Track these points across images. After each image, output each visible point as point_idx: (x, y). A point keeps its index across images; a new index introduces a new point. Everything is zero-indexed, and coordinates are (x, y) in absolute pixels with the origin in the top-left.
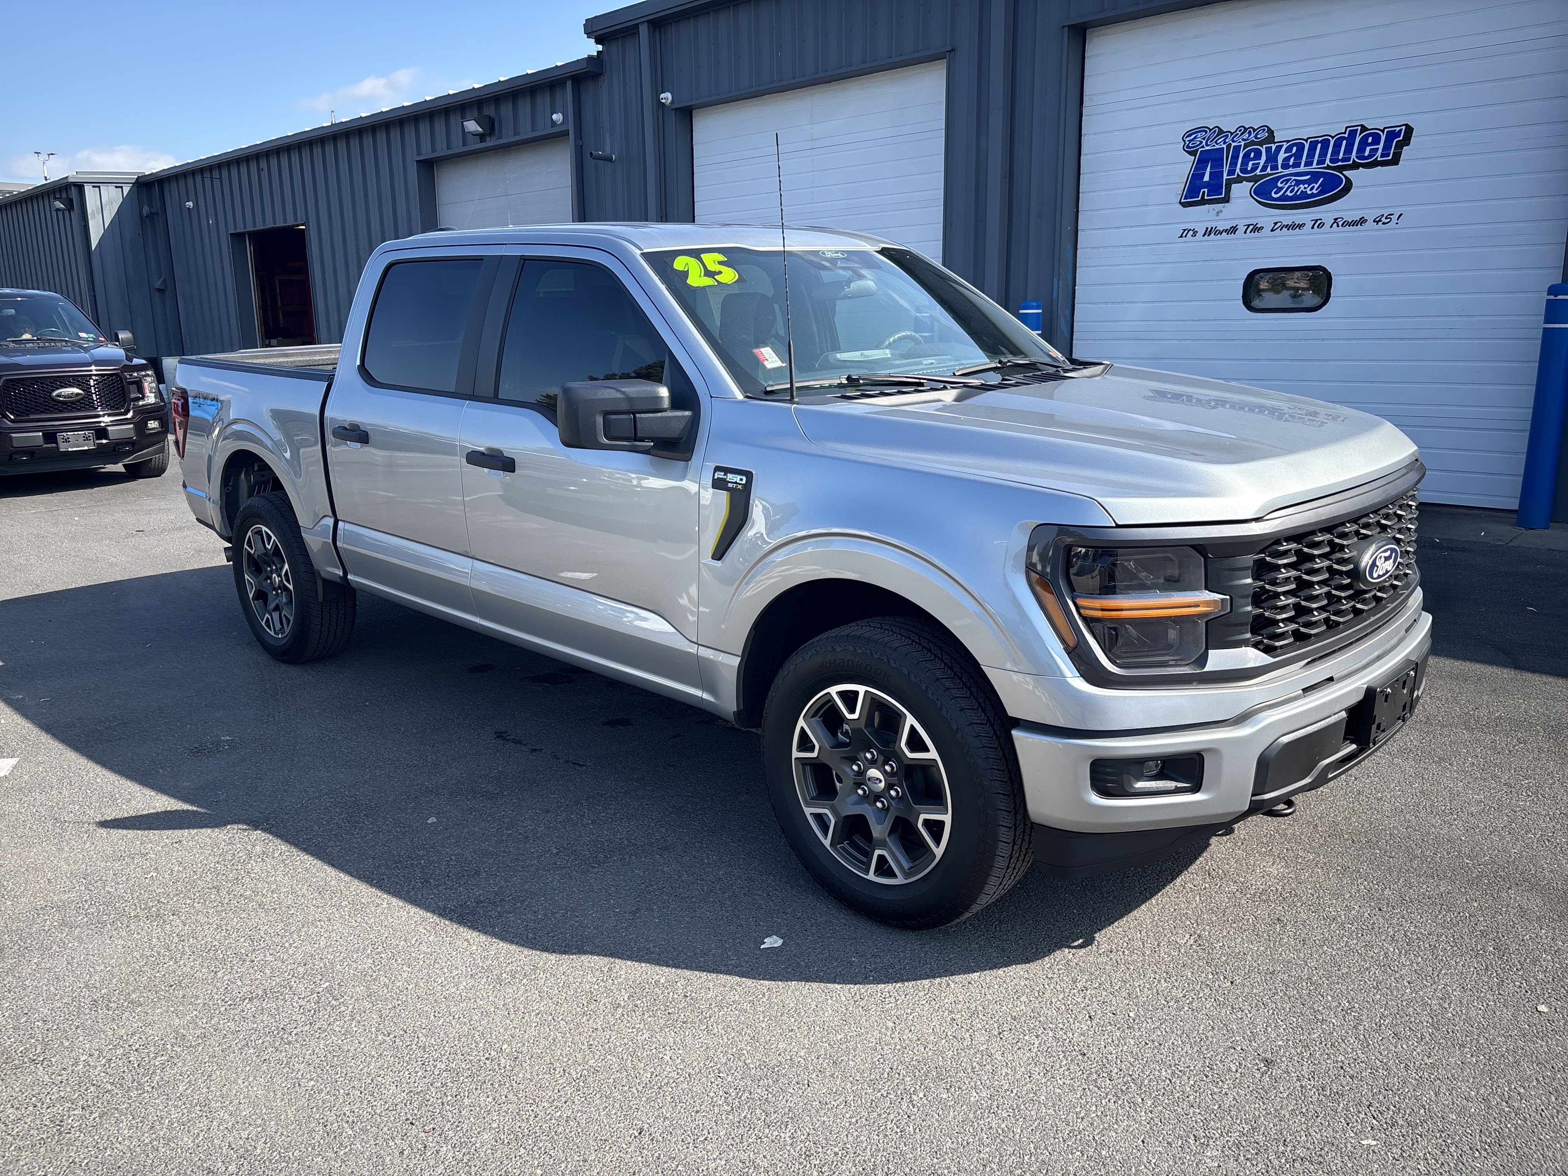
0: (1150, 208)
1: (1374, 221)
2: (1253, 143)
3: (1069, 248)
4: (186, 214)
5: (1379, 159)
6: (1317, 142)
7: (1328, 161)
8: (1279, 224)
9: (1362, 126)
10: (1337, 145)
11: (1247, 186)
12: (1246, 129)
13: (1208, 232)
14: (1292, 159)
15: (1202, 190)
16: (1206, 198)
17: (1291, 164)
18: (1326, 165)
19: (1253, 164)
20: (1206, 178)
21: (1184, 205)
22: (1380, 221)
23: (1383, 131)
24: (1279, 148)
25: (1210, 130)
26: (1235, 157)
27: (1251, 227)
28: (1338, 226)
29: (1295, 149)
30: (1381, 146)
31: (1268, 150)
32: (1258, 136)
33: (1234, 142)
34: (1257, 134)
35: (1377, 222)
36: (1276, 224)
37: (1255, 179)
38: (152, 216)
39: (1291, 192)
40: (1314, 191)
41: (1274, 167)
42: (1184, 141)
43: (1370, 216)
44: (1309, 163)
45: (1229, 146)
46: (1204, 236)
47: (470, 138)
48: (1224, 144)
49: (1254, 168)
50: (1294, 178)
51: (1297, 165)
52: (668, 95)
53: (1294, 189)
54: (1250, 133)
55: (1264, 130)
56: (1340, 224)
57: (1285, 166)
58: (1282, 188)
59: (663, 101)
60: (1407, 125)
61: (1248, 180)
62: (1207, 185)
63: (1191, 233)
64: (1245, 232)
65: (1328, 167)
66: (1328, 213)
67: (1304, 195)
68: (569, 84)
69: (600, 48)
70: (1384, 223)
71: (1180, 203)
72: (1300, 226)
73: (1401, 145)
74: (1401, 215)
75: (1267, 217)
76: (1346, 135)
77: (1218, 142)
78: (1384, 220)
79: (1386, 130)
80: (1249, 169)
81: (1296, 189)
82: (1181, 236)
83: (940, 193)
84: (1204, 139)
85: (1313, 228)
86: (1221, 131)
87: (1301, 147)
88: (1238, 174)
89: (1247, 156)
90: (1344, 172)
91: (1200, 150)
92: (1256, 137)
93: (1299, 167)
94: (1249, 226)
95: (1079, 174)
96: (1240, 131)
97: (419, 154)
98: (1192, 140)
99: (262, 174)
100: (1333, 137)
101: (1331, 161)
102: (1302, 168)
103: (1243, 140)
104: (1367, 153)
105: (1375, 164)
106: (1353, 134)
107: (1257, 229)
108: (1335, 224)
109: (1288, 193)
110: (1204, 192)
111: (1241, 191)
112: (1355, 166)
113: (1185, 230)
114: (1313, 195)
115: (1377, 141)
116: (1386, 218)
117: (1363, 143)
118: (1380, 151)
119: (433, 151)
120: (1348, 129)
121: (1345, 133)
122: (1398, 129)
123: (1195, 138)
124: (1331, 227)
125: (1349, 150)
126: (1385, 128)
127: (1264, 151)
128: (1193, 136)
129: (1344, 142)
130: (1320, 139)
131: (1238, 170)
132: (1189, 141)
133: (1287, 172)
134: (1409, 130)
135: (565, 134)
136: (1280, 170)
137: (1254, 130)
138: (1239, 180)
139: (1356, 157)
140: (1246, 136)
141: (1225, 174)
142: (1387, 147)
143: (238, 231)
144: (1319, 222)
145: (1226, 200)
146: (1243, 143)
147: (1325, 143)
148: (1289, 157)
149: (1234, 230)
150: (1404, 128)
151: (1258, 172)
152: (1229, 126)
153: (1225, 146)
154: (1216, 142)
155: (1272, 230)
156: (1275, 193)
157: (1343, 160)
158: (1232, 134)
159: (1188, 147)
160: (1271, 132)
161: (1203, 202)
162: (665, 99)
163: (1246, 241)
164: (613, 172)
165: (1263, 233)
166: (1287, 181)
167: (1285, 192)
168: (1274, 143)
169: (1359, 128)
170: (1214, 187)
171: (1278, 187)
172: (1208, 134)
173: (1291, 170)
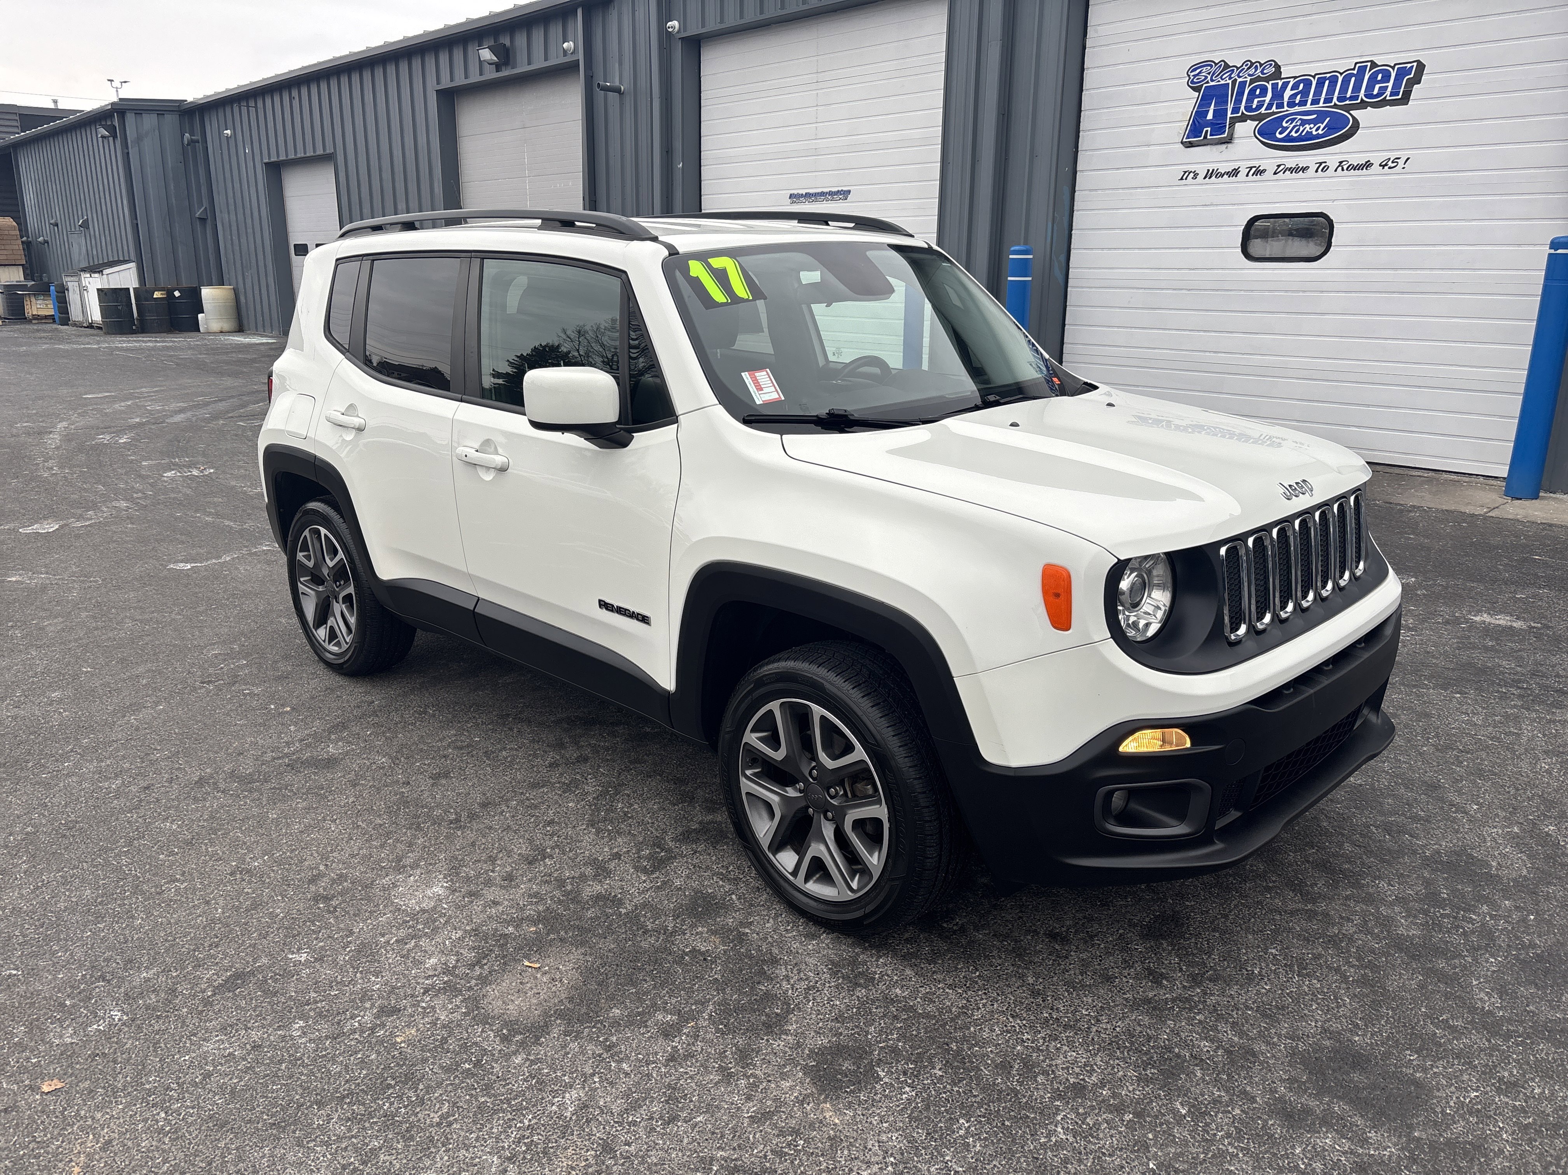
0: (1152, 148)
1: (1380, 165)
2: (1259, 79)
3: (1067, 189)
4: (224, 141)
5: (1388, 98)
6: (1325, 79)
7: (1335, 99)
8: (1282, 167)
9: (1372, 62)
10: (1346, 81)
11: (1251, 125)
12: (1252, 64)
13: (1209, 175)
14: (1299, 97)
15: (1205, 129)
16: (1209, 137)
17: (1297, 102)
18: (1333, 104)
19: (1258, 102)
20: (1210, 116)
21: (1186, 145)
22: (1386, 165)
23: (1393, 68)
24: (1285, 85)
25: (1216, 64)
26: (1241, 93)
27: (1254, 169)
28: (1343, 170)
29: (1302, 86)
30: (1390, 84)
31: (1275, 86)
32: (1265, 71)
33: (1240, 77)
34: (1263, 69)
35: (1384, 166)
36: (1279, 166)
37: (1259, 118)
38: (193, 144)
39: (1296, 132)
40: (1320, 132)
41: (1280, 106)
42: (1189, 76)
43: (1376, 159)
44: (1315, 102)
45: (1234, 82)
46: (1205, 178)
47: (486, 68)
48: (1230, 79)
49: (1260, 106)
50: (1299, 117)
51: (1303, 103)
52: (676, 24)
53: (1299, 129)
54: (1256, 68)
55: (1271, 65)
56: (1345, 167)
57: (1291, 104)
58: (1287, 128)
59: (670, 30)
60: (1418, 61)
61: (1252, 118)
62: (1211, 124)
63: (1192, 175)
64: (1247, 175)
65: (1335, 106)
66: (1331, 155)
67: (1309, 136)
68: (580, 12)
70: (1390, 168)
71: (1182, 143)
72: (1304, 169)
73: (1411, 84)
74: (1408, 159)
75: (1270, 158)
76: (1355, 72)
77: (1224, 77)
78: (1390, 164)
79: (1397, 67)
80: (1254, 106)
81: (1301, 129)
82: (1182, 179)
83: (938, 131)
84: (1209, 74)
85: (1317, 171)
86: (1227, 66)
87: (1308, 84)
88: (1243, 113)
89: (1252, 92)
90: (1351, 112)
91: (1205, 86)
92: (1262, 72)
93: (1306, 105)
94: (1251, 168)
95: (1080, 110)
96: (1246, 66)
97: (438, 84)
98: (1198, 75)
100: (1341, 74)
101: (1339, 99)
102: (1308, 107)
103: (1249, 75)
104: (1376, 92)
105: (1384, 103)
106: (1362, 70)
107: (1259, 172)
108: (1340, 168)
109: (1293, 134)
110: (1207, 131)
111: (1245, 129)
112: (1363, 105)
113: (1185, 172)
114: (1318, 136)
115: (1386, 77)
116: (1393, 162)
117: (1373, 80)
118: (1389, 89)
119: (451, 80)
120: (1358, 65)
121: (1354, 69)
122: (1409, 66)
123: (1200, 72)
124: (1336, 171)
125: (1357, 88)
126: (1395, 65)
127: (1269, 87)
128: (1198, 71)
129: (1353, 79)
130: (1328, 75)
131: (1242, 108)
132: (1195, 76)
133: (1292, 110)
134: (1421, 67)
135: (574, 65)
136: (1286, 108)
137: (1261, 65)
138: (1243, 119)
139: (1365, 96)
140: (1252, 71)
141: (1229, 112)
142: (1397, 85)
143: (272, 160)
144: (1323, 165)
145: (1229, 140)
146: (1248, 79)
147: (1333, 81)
148: (1295, 95)
149: (1235, 172)
150: (1415, 64)
151: (1263, 110)
152: (1235, 60)
153: (1230, 82)
154: (1221, 77)
155: (1275, 173)
156: (1280, 133)
157: (1351, 98)
158: (1238, 68)
159: (1193, 82)
160: (1278, 67)
161: (1206, 142)
162: (672, 27)
163: (1248, 184)
164: (622, 104)
165: (1265, 176)
166: (1293, 120)
167: (1290, 132)
168: (1281, 79)
169: (1369, 64)
170: (1218, 126)
171: (1283, 127)
172: (1213, 69)
173: (1297, 109)
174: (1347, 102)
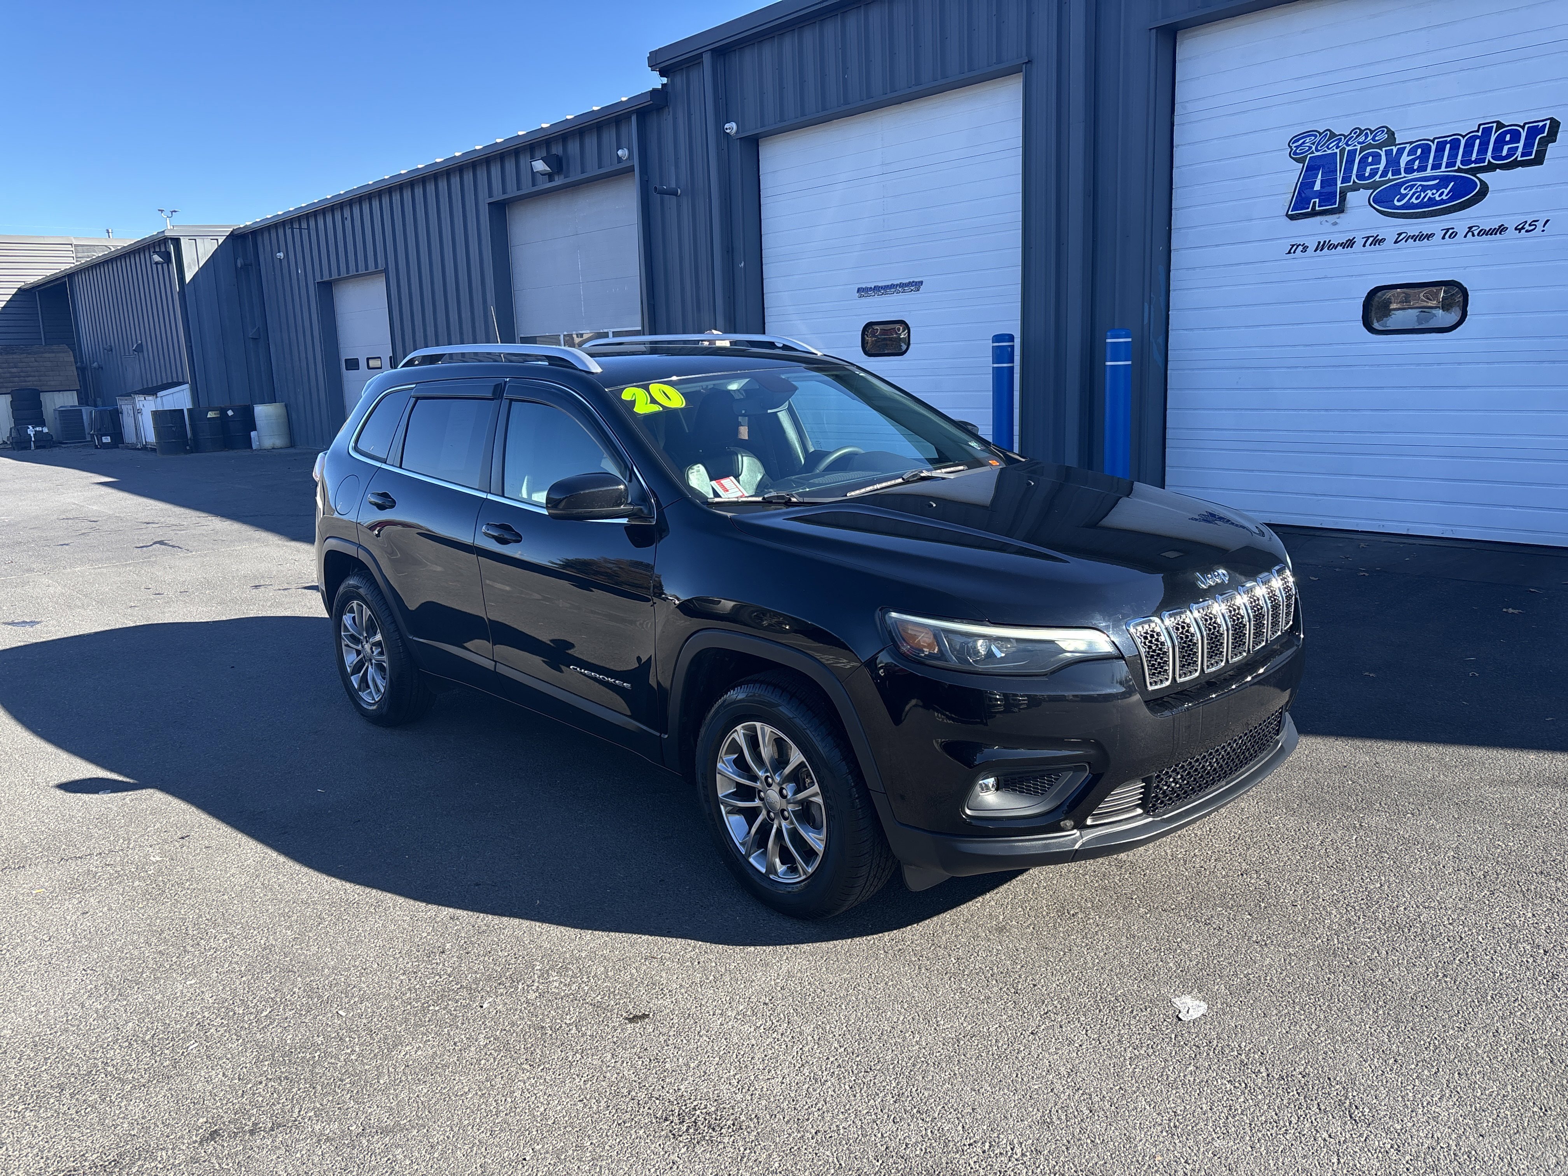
0: (1254, 222)
1: (1516, 229)
2: (1370, 146)
3: (1161, 269)
4: (277, 263)
5: (1519, 159)
6: (1446, 142)
7: (1458, 163)
8: (1404, 235)
9: (1498, 122)
10: (1469, 145)
11: (1364, 194)
12: (1361, 131)
13: (1320, 247)
14: (1417, 162)
15: (1313, 201)
16: (1317, 208)
17: (1415, 167)
18: (1456, 168)
19: (1371, 169)
20: (1317, 187)
21: (1292, 218)
22: (1523, 228)
23: (1523, 127)
24: (1401, 151)
25: (1320, 134)
26: (1350, 162)
27: (1371, 239)
28: (1473, 235)
29: (1419, 151)
30: (1521, 145)
31: (1388, 153)
32: (1377, 138)
33: (1348, 145)
34: (1375, 136)
35: (1520, 230)
36: (1400, 234)
37: (1374, 186)
38: (246, 267)
39: (1417, 198)
40: (1444, 197)
41: (1397, 172)
42: (1291, 147)
43: (1511, 223)
44: (1436, 167)
45: (1342, 151)
46: (1315, 251)
47: (540, 178)
48: (1337, 148)
49: (1373, 173)
50: (1419, 183)
51: (1422, 168)
52: (734, 125)
53: (1420, 195)
54: (1366, 136)
55: (1383, 131)
56: (1476, 233)
57: (1409, 170)
58: (1406, 195)
59: (728, 131)
60: (1552, 119)
61: (1366, 187)
62: (1319, 194)
63: (1301, 248)
64: (1364, 246)
65: (1459, 170)
66: (1460, 220)
67: (1432, 202)
68: (634, 118)
69: (665, 80)
70: (1527, 231)
71: (1287, 215)
72: (1429, 236)
73: (1545, 142)
74: (1548, 221)
75: (1389, 227)
76: (1479, 134)
77: (1330, 146)
78: (1527, 227)
79: (1527, 126)
80: (1367, 175)
81: (1423, 195)
82: (1289, 252)
83: (1018, 216)
84: (1313, 144)
85: (1443, 238)
86: (1333, 135)
87: (1426, 149)
88: (1354, 182)
89: (1363, 160)
90: (1478, 175)
91: (1309, 156)
92: (1373, 139)
93: (1426, 170)
94: (1368, 238)
95: (1171, 189)
96: (1355, 133)
97: (490, 196)
98: (1301, 145)
99: (346, 222)
100: (1464, 137)
101: (1462, 163)
102: (1429, 172)
103: (1359, 143)
104: (1504, 153)
105: (1515, 164)
106: (1487, 131)
107: (1377, 241)
108: (1470, 234)
109: (1413, 200)
110: (1315, 203)
111: (1358, 199)
112: (1491, 168)
113: (1293, 246)
114: (1443, 202)
115: (1516, 138)
116: (1530, 225)
117: (1500, 142)
118: (1520, 150)
119: (504, 192)
120: (1482, 127)
121: (1478, 131)
122: (1541, 124)
123: (1303, 143)
124: (1465, 236)
125: (1483, 150)
126: (1525, 124)
127: (1383, 154)
128: (1300, 142)
129: (1478, 141)
130: (1449, 139)
131: (1354, 177)
132: (1297, 147)
133: (1410, 177)
134: (1555, 125)
135: (630, 170)
136: (1403, 174)
137: (1372, 132)
138: (1355, 188)
139: (1492, 158)
140: (1362, 139)
141: (1339, 182)
142: (1528, 144)
143: (325, 279)
144: (1451, 231)
145: (1341, 210)
146: (1359, 147)
147: (1455, 144)
148: (1414, 160)
149: (1350, 243)
150: (1548, 122)
151: (1377, 178)
152: (1342, 128)
153: (1338, 151)
154: (1327, 147)
155: (1396, 242)
156: (1398, 201)
157: (1475, 162)
158: (1345, 137)
159: (1296, 153)
160: (1391, 134)
161: (1314, 214)
162: (730, 128)
163: (1366, 255)
164: (679, 206)
165: (1384, 245)
166: (1412, 187)
167: (1410, 198)
168: (1396, 145)
169: (1495, 125)
170: (1327, 196)
171: (1400, 194)
172: (1318, 139)
173: (1416, 175)
174: (1473, 165)
